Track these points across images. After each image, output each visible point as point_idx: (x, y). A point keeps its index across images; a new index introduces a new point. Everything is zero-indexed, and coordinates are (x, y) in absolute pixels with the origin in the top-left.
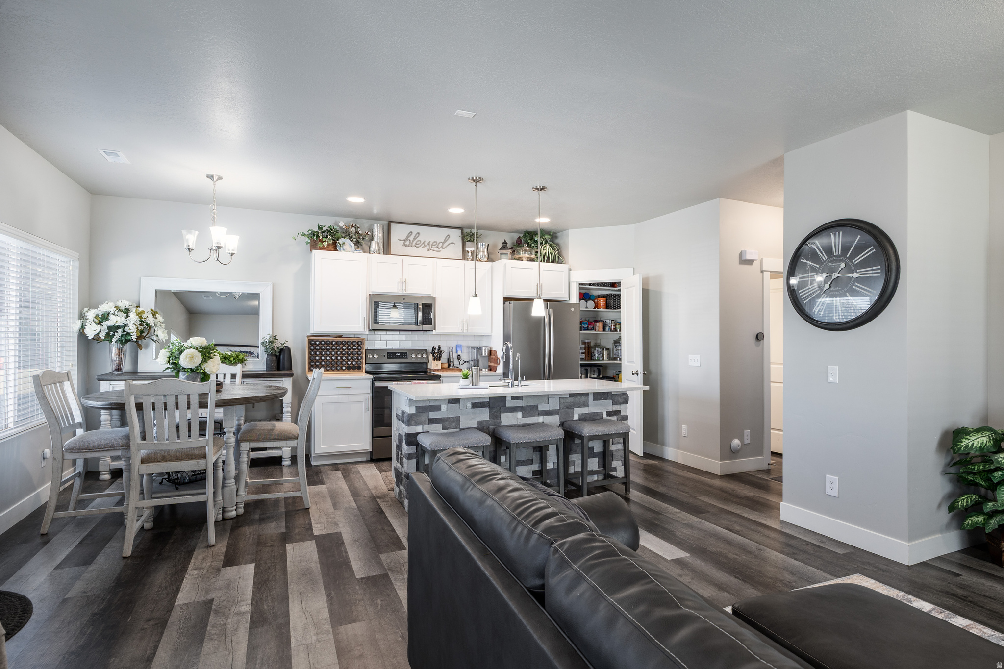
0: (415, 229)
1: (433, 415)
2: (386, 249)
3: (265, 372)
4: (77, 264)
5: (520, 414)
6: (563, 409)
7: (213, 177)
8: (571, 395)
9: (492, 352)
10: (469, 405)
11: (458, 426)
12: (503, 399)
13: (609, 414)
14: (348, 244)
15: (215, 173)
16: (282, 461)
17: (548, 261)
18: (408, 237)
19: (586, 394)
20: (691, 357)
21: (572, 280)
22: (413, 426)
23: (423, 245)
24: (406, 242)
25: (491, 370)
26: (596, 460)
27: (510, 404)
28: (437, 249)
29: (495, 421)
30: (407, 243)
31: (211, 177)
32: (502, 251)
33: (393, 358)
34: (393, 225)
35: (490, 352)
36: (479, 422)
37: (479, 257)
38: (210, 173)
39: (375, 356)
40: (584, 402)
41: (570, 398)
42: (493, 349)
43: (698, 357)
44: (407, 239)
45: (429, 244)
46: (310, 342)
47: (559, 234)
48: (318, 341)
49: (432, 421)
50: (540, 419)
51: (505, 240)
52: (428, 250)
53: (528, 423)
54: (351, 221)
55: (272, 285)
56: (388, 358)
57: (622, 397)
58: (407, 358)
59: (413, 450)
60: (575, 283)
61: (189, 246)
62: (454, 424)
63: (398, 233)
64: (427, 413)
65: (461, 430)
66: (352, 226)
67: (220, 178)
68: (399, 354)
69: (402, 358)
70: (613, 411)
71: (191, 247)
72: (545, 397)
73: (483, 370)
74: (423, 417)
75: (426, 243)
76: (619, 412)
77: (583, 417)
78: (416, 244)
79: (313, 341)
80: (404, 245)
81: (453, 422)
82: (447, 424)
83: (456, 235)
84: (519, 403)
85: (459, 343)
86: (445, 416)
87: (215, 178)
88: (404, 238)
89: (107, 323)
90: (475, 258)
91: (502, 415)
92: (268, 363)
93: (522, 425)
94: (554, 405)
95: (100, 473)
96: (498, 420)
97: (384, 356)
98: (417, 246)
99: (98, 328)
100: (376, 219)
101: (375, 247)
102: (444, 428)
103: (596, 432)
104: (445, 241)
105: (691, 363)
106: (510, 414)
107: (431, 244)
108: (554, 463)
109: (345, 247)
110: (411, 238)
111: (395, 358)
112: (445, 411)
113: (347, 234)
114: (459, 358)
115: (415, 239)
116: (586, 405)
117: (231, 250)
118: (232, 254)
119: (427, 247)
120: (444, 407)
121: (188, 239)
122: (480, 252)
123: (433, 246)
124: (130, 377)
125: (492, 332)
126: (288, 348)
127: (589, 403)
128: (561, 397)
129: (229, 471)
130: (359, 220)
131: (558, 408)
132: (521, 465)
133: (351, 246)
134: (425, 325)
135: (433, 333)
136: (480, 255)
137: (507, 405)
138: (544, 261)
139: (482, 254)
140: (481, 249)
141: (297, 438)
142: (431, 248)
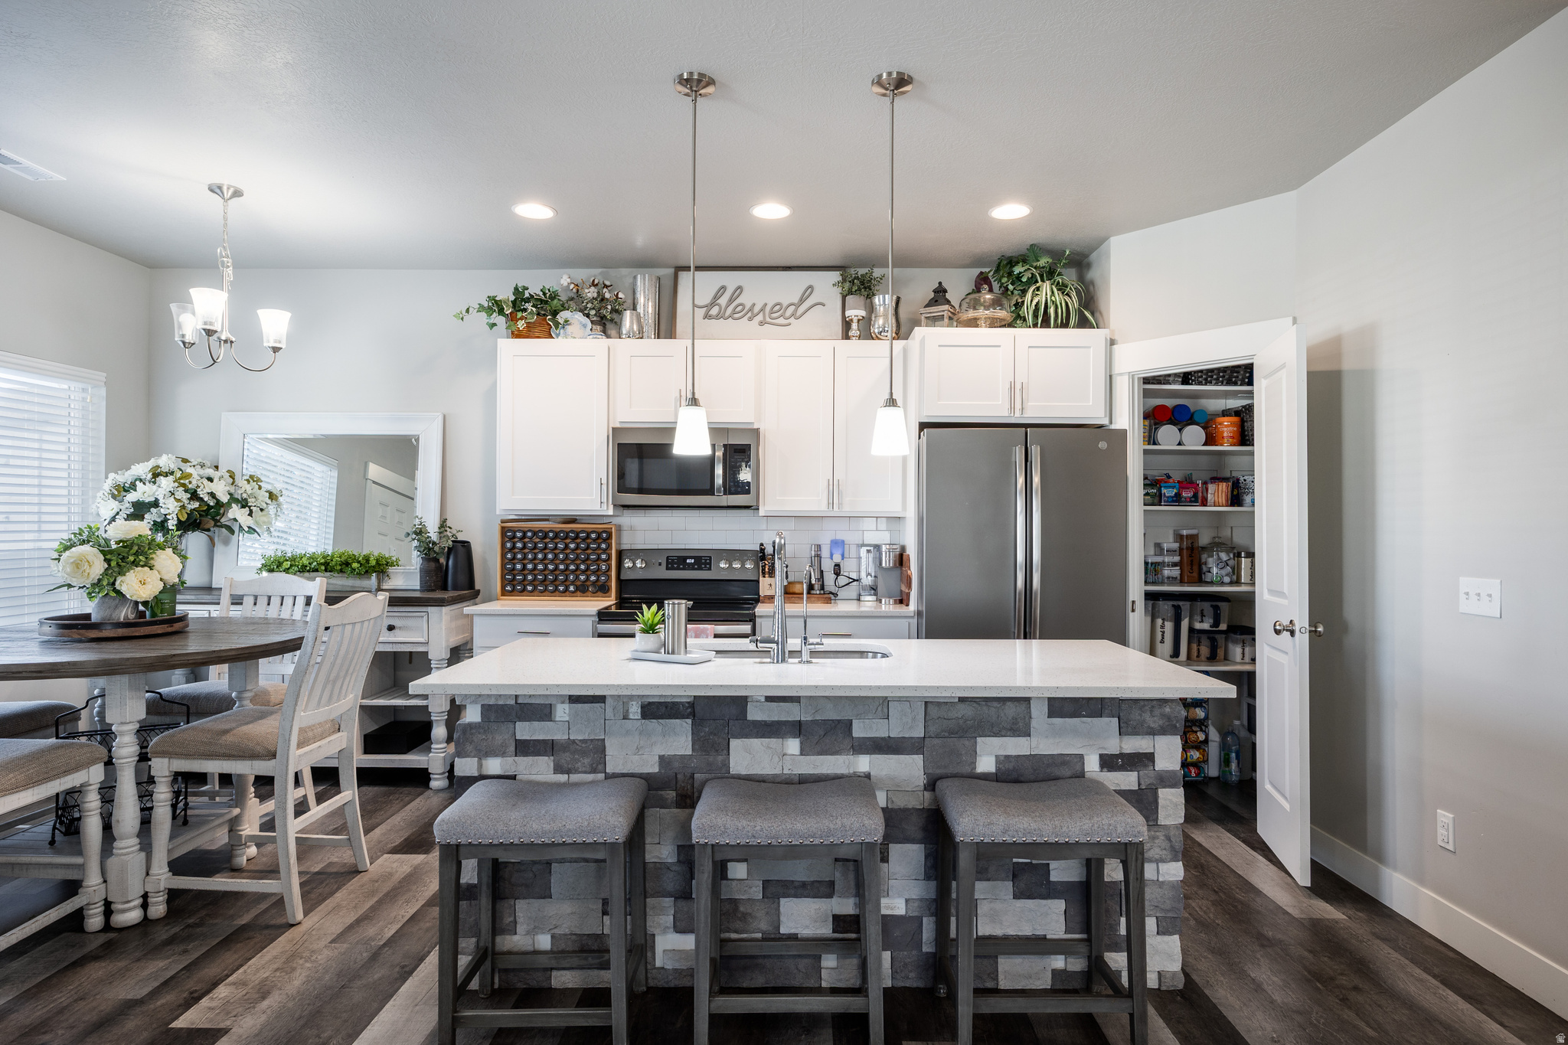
0: (731, 279)
1: (525, 731)
2: (665, 326)
3: (418, 594)
4: (103, 392)
5: (793, 745)
6: (937, 737)
7: (220, 188)
8: (962, 700)
9: (904, 557)
10: (635, 710)
11: (600, 767)
13: (1109, 762)
14: (576, 319)
15: (225, 180)
17: (1046, 323)
18: (716, 297)
19: (1023, 703)
20: (1466, 583)
21: (1116, 370)
22: (468, 756)
23: (749, 314)
24: (712, 310)
25: (898, 602)
26: (1059, 905)
27: (754, 714)
28: (781, 321)
29: (711, 759)
30: (714, 311)
31: (216, 189)
32: (929, 309)
33: (678, 569)
34: (682, 275)
35: (900, 558)
36: (661, 758)
37: (876, 331)
38: (218, 181)
39: (640, 564)
40: (1015, 721)
41: (961, 707)
42: (904, 550)
43: (1493, 586)
44: (713, 304)
45: (762, 310)
46: (504, 531)
47: (1092, 257)
48: (519, 531)
49: (524, 748)
50: (863, 763)
51: (940, 283)
52: (761, 324)
54: (583, 274)
55: (440, 419)
56: (667, 569)
57: (1157, 712)
58: (710, 569)
60: (1126, 378)
61: (183, 336)
62: (587, 761)
64: (511, 725)
65: (608, 777)
66: (594, 284)
67: (237, 193)
68: (693, 561)
69: (700, 569)
70: (1122, 755)
71: (187, 339)
72: (880, 704)
75: (756, 309)
76: (1150, 757)
77: (1010, 766)
78: (734, 312)
79: (509, 531)
80: (707, 316)
81: (586, 753)
82: (565, 758)
83: (827, 284)
84: (792, 713)
85: (839, 537)
86: (559, 736)
87: (228, 194)
88: (707, 300)
90: (867, 334)
91: (734, 743)
92: (425, 573)
93: (796, 779)
94: (906, 725)
96: (720, 758)
97: (660, 564)
98: (736, 316)
99: (116, 506)
100: (643, 263)
101: (632, 325)
102: (558, 769)
103: (1005, 832)
104: (802, 300)
105: (1466, 606)
106: (756, 743)
107: (768, 309)
108: (907, 901)
109: (569, 328)
110: (723, 301)
111: (684, 569)
112: (562, 724)
113: (576, 300)
114: (837, 570)
115: (731, 301)
116: (1021, 728)
118: (276, 350)
119: (760, 317)
120: (562, 712)
122: (877, 317)
123: (775, 315)
125: (900, 509)
126: (466, 545)
127: (1034, 723)
130: (612, 272)
131: (919, 732)
132: (796, 896)
133: (585, 326)
134: (731, 494)
135: (762, 512)
136: (877, 326)
137: (749, 718)
138: (1035, 325)
139: (881, 321)
140: (882, 309)
141: (273, 756)
142: (768, 320)
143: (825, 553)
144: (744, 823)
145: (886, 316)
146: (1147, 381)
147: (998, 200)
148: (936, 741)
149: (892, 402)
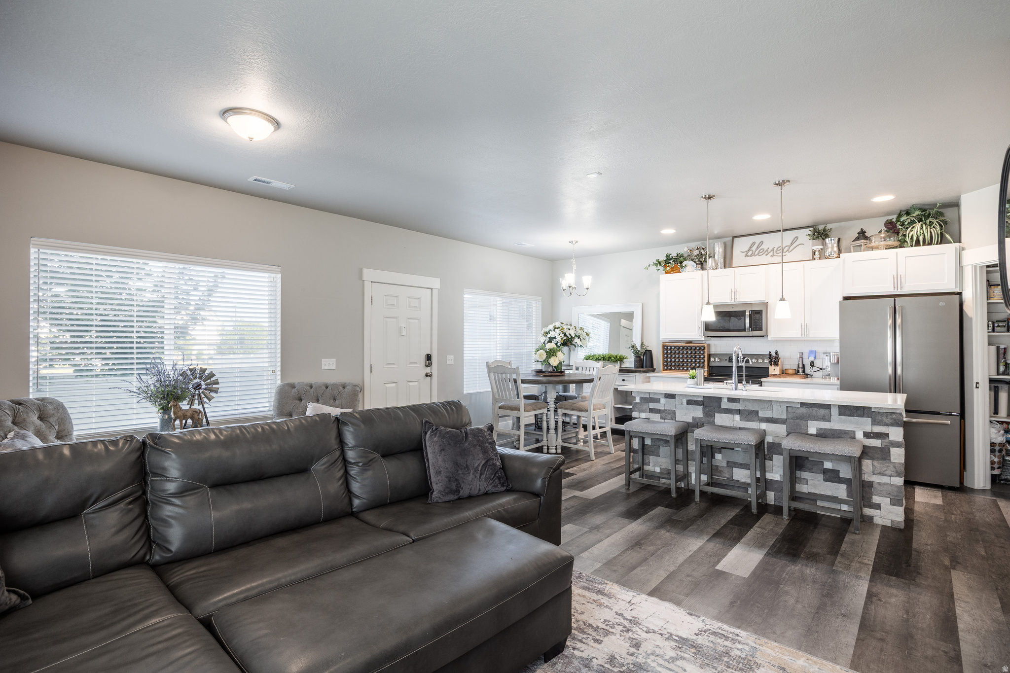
0: (757, 239)
1: (652, 406)
2: (727, 262)
3: (633, 369)
4: (540, 303)
5: (737, 417)
8: (803, 405)
10: (685, 402)
11: (674, 418)
12: (719, 399)
13: (867, 435)
14: (689, 264)
15: (574, 239)
17: (918, 244)
18: (751, 247)
19: (828, 407)
22: (636, 412)
23: (766, 253)
26: (844, 486)
27: (725, 405)
28: (782, 254)
29: (709, 419)
30: (750, 253)
31: (571, 242)
34: (736, 240)
36: (693, 417)
38: (571, 240)
39: (717, 360)
40: (824, 416)
41: (801, 409)
44: (749, 250)
45: (772, 250)
46: (664, 346)
48: (669, 346)
49: (652, 411)
51: (862, 229)
52: (772, 256)
53: (746, 427)
54: (693, 245)
55: (641, 305)
56: (729, 362)
57: (889, 417)
62: (670, 416)
63: (741, 246)
64: (648, 403)
66: (698, 249)
67: (577, 242)
70: (872, 433)
71: (564, 288)
72: (769, 403)
74: (645, 406)
75: (769, 250)
76: (887, 435)
77: (822, 432)
78: (759, 252)
79: (666, 346)
80: (746, 256)
81: (669, 414)
82: (664, 415)
83: (804, 235)
84: (736, 406)
86: (662, 408)
87: (574, 242)
88: (747, 249)
90: (822, 255)
91: (717, 415)
92: (635, 361)
94: (779, 413)
96: (712, 419)
97: (726, 360)
98: (760, 254)
100: (718, 237)
101: (712, 263)
102: (662, 418)
104: (792, 244)
106: (724, 415)
107: (775, 250)
108: (780, 475)
109: (687, 268)
110: (754, 248)
112: (663, 403)
113: (689, 257)
114: (812, 364)
115: (758, 248)
116: (827, 419)
118: (587, 289)
119: (771, 254)
120: (663, 401)
122: (827, 249)
123: (778, 252)
126: (650, 351)
127: (832, 416)
128: (789, 406)
130: (705, 243)
131: (784, 417)
132: (738, 468)
133: (693, 266)
134: (754, 331)
135: (769, 338)
136: (828, 252)
137: (722, 407)
138: (912, 246)
139: (830, 250)
140: (831, 244)
141: (587, 411)
142: (775, 254)
143: (805, 356)
144: (710, 434)
145: (832, 248)
146: (988, 266)
147: (876, 193)
148: (791, 420)
149: (783, 299)
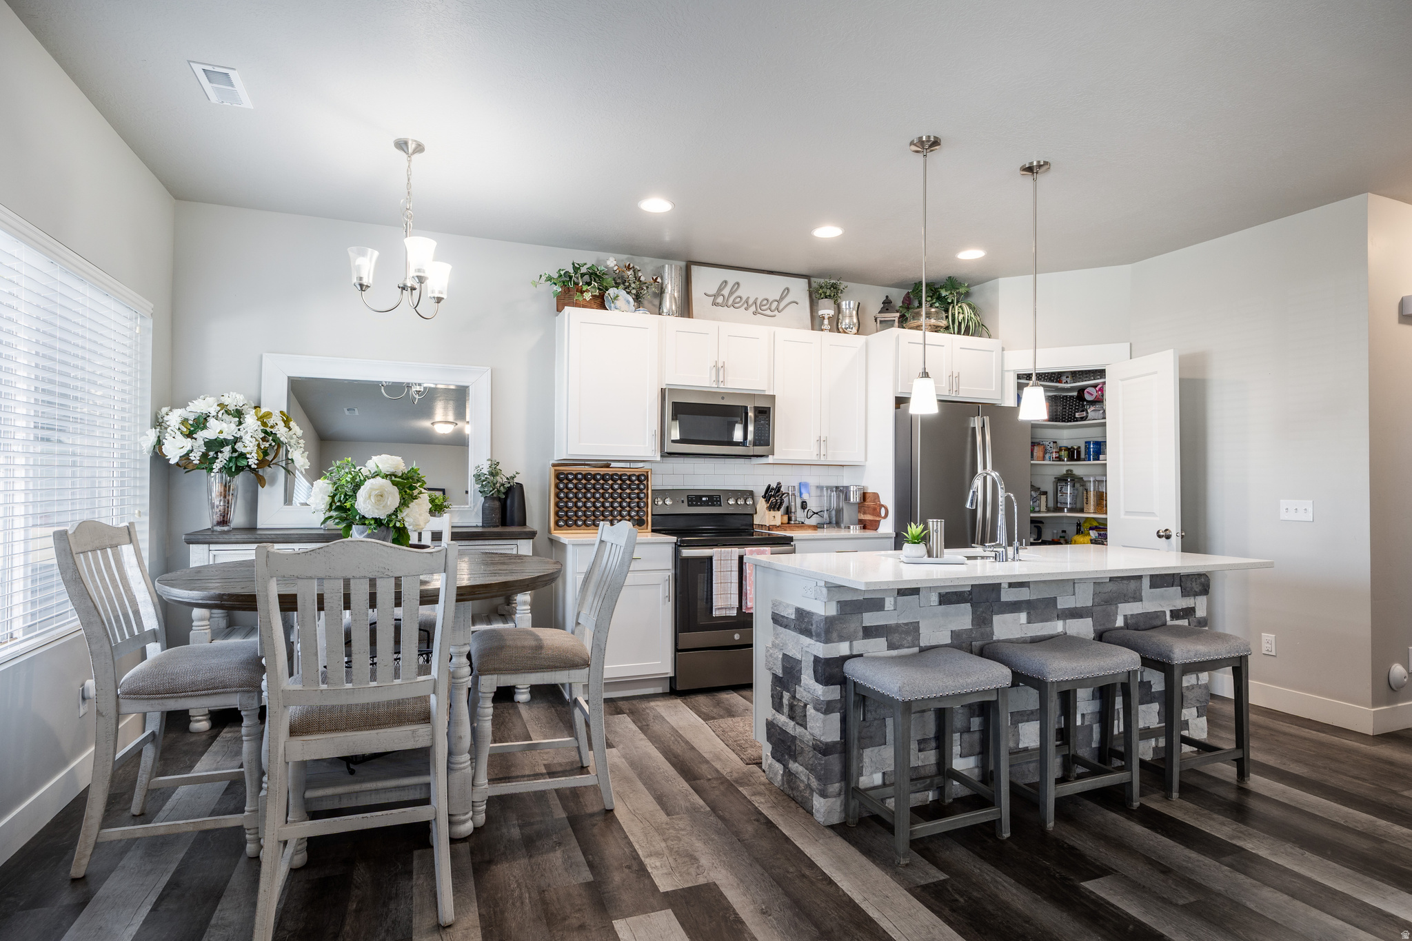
0: (732, 276)
1: (870, 619)
2: (686, 308)
3: (481, 530)
4: (149, 323)
5: (1023, 617)
6: (1099, 605)
7: (406, 143)
8: (1111, 579)
9: (867, 495)
10: (934, 599)
11: (917, 642)
13: (1175, 614)
14: (623, 298)
16: (515, 693)
17: (967, 332)
18: (720, 289)
19: (1140, 577)
20: (1284, 503)
21: (1005, 368)
22: (834, 642)
23: (746, 305)
24: (720, 299)
25: (864, 528)
26: (1156, 707)
27: (1007, 596)
28: (768, 312)
29: (983, 630)
30: (720, 300)
32: (883, 315)
33: (697, 505)
34: (694, 269)
35: (864, 496)
36: (953, 632)
37: (843, 327)
39: (668, 502)
40: (1135, 591)
41: (1110, 584)
42: (870, 490)
43: (1308, 504)
44: (718, 294)
45: (755, 303)
46: (557, 476)
47: (974, 289)
49: (869, 632)
50: (1058, 627)
52: (755, 313)
53: (1039, 634)
54: (625, 258)
56: (689, 506)
57: (1198, 581)
58: (720, 505)
59: (834, 693)
60: (1012, 373)
61: (361, 279)
62: (910, 638)
63: (705, 280)
64: (860, 616)
65: (923, 650)
66: (629, 268)
68: (706, 499)
69: (713, 505)
70: (1182, 610)
71: (365, 282)
72: (1069, 584)
73: (852, 527)
74: (853, 626)
75: (751, 302)
76: (1195, 610)
78: (734, 302)
79: (563, 474)
80: (714, 304)
81: (907, 633)
82: (896, 638)
83: (799, 288)
84: (1023, 595)
85: (804, 480)
86: (892, 622)
87: (411, 147)
88: (714, 291)
89: (202, 435)
90: (836, 326)
91: (996, 618)
92: (486, 513)
93: (1029, 640)
94: (1084, 598)
95: (191, 718)
96: (988, 629)
97: (683, 502)
98: (737, 305)
99: (188, 444)
100: (668, 255)
101: (671, 306)
102: (891, 646)
103: (1195, 655)
104: (782, 298)
105: (1284, 516)
106: (1008, 617)
107: (758, 303)
109: (618, 303)
110: (726, 292)
111: (701, 505)
112: (892, 612)
113: (620, 281)
114: (804, 505)
115: (731, 293)
116: (1137, 596)
117: (437, 292)
119: (753, 309)
120: (889, 603)
121: (359, 266)
122: (844, 317)
123: (762, 308)
124: (245, 536)
125: (866, 460)
127: (1143, 594)
129: (461, 737)
130: (637, 259)
131: (1090, 604)
132: (1028, 721)
133: (628, 302)
134: (756, 446)
135: (771, 460)
136: (844, 323)
137: (1003, 599)
138: (959, 333)
139: (847, 321)
140: (848, 311)
141: (589, 666)
142: (760, 311)
145: (851, 316)
147: (964, 245)
